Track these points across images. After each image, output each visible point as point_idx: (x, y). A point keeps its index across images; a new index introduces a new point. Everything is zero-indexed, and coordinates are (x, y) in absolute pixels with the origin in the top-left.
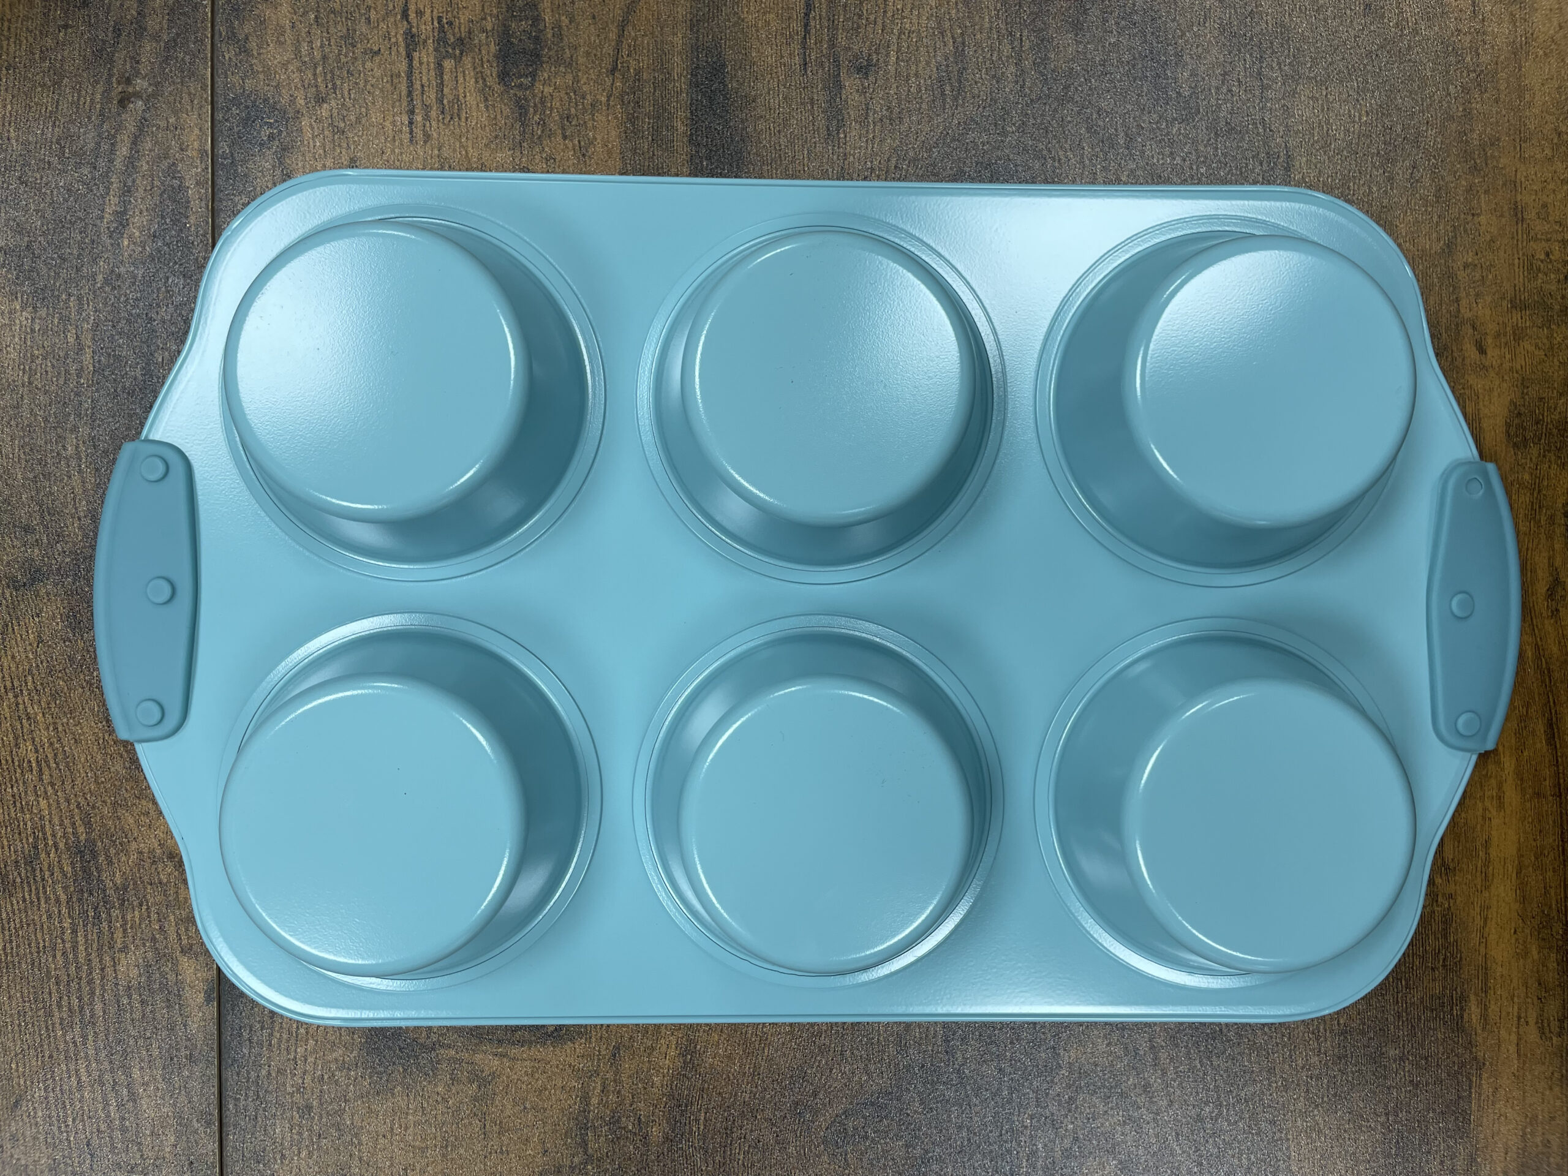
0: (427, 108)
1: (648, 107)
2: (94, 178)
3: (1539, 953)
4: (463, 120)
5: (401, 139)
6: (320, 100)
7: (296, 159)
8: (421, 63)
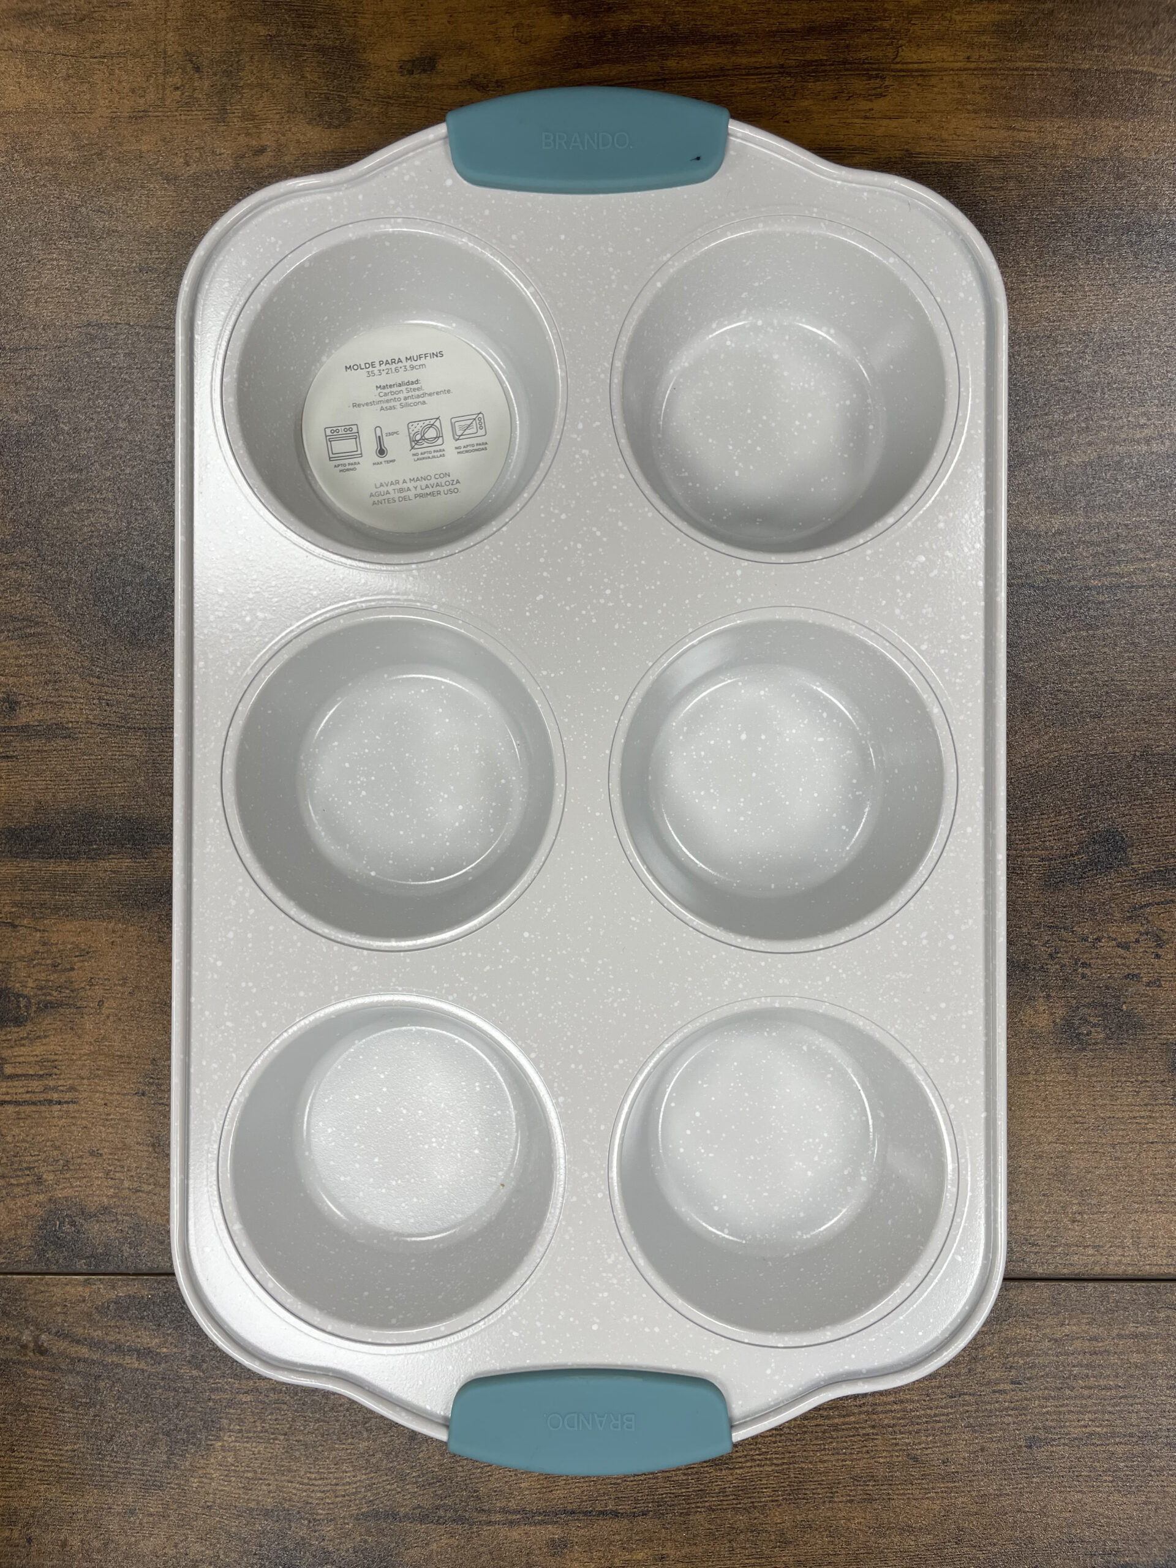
0: (46, 1089)
1: (46, 896)
2: (108, 1378)
3: (807, 99)
4: (56, 1057)
5: (74, 1112)
6: (39, 1181)
7: (91, 1202)
8: (8, 1094)
